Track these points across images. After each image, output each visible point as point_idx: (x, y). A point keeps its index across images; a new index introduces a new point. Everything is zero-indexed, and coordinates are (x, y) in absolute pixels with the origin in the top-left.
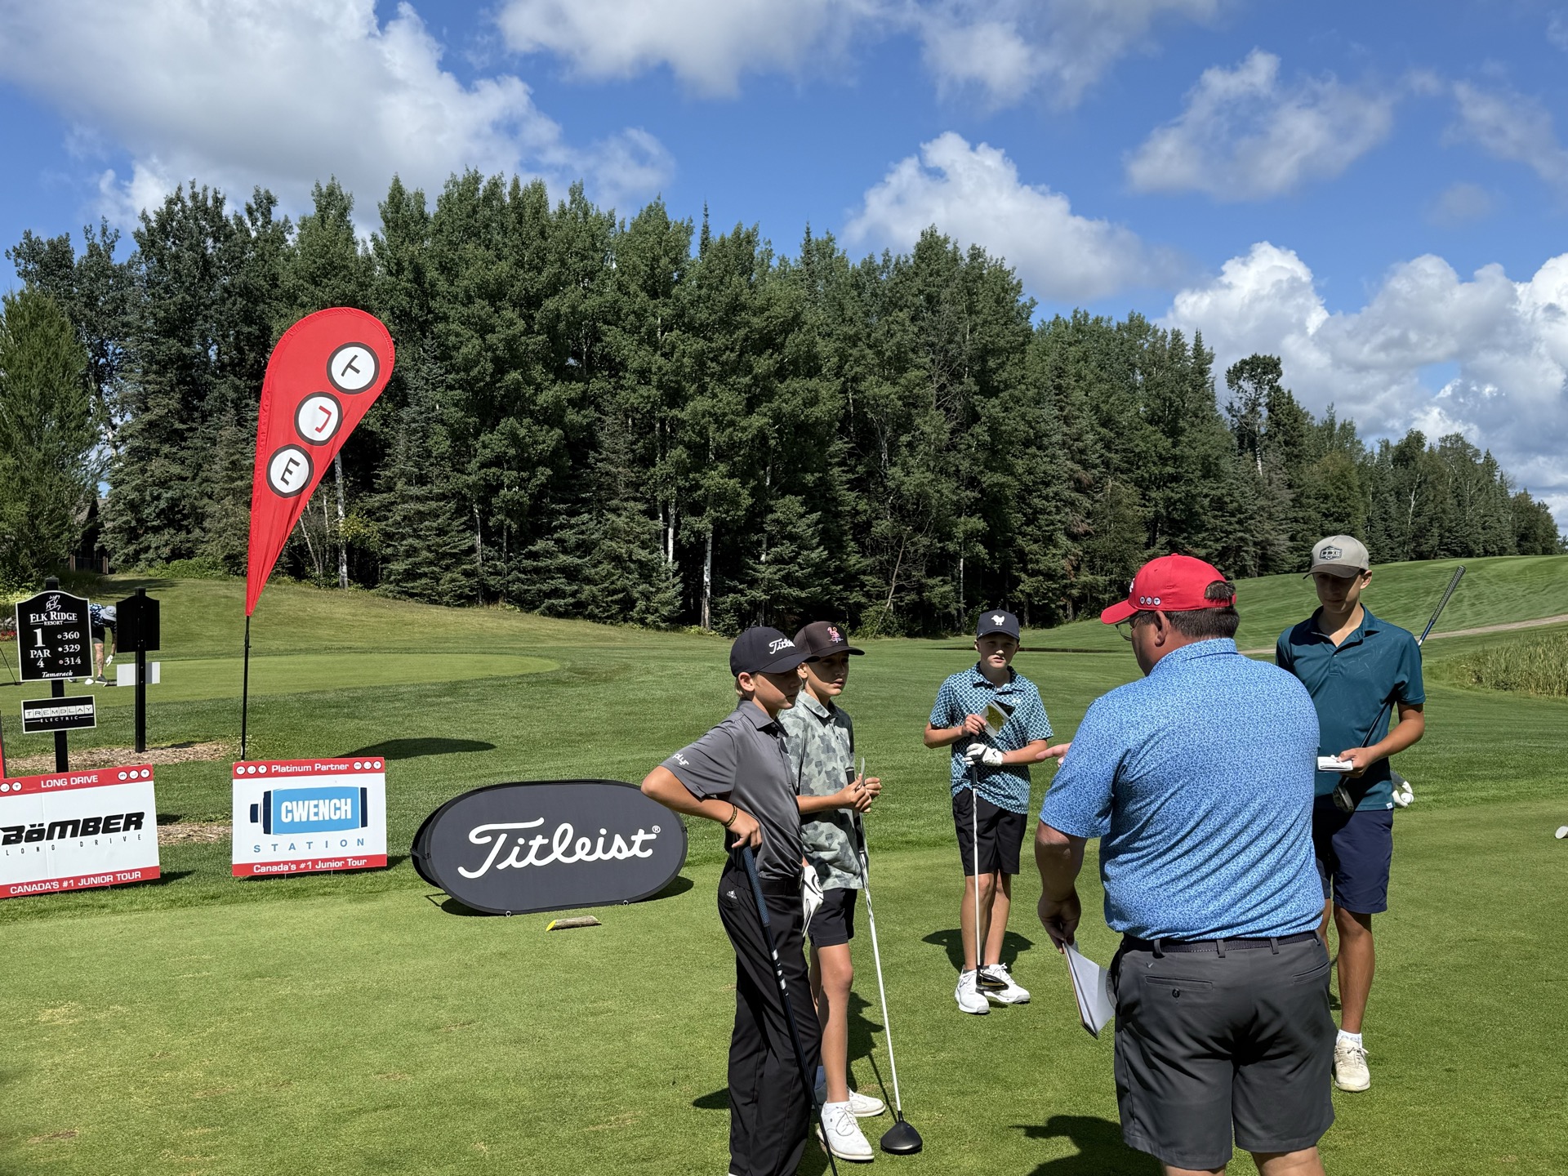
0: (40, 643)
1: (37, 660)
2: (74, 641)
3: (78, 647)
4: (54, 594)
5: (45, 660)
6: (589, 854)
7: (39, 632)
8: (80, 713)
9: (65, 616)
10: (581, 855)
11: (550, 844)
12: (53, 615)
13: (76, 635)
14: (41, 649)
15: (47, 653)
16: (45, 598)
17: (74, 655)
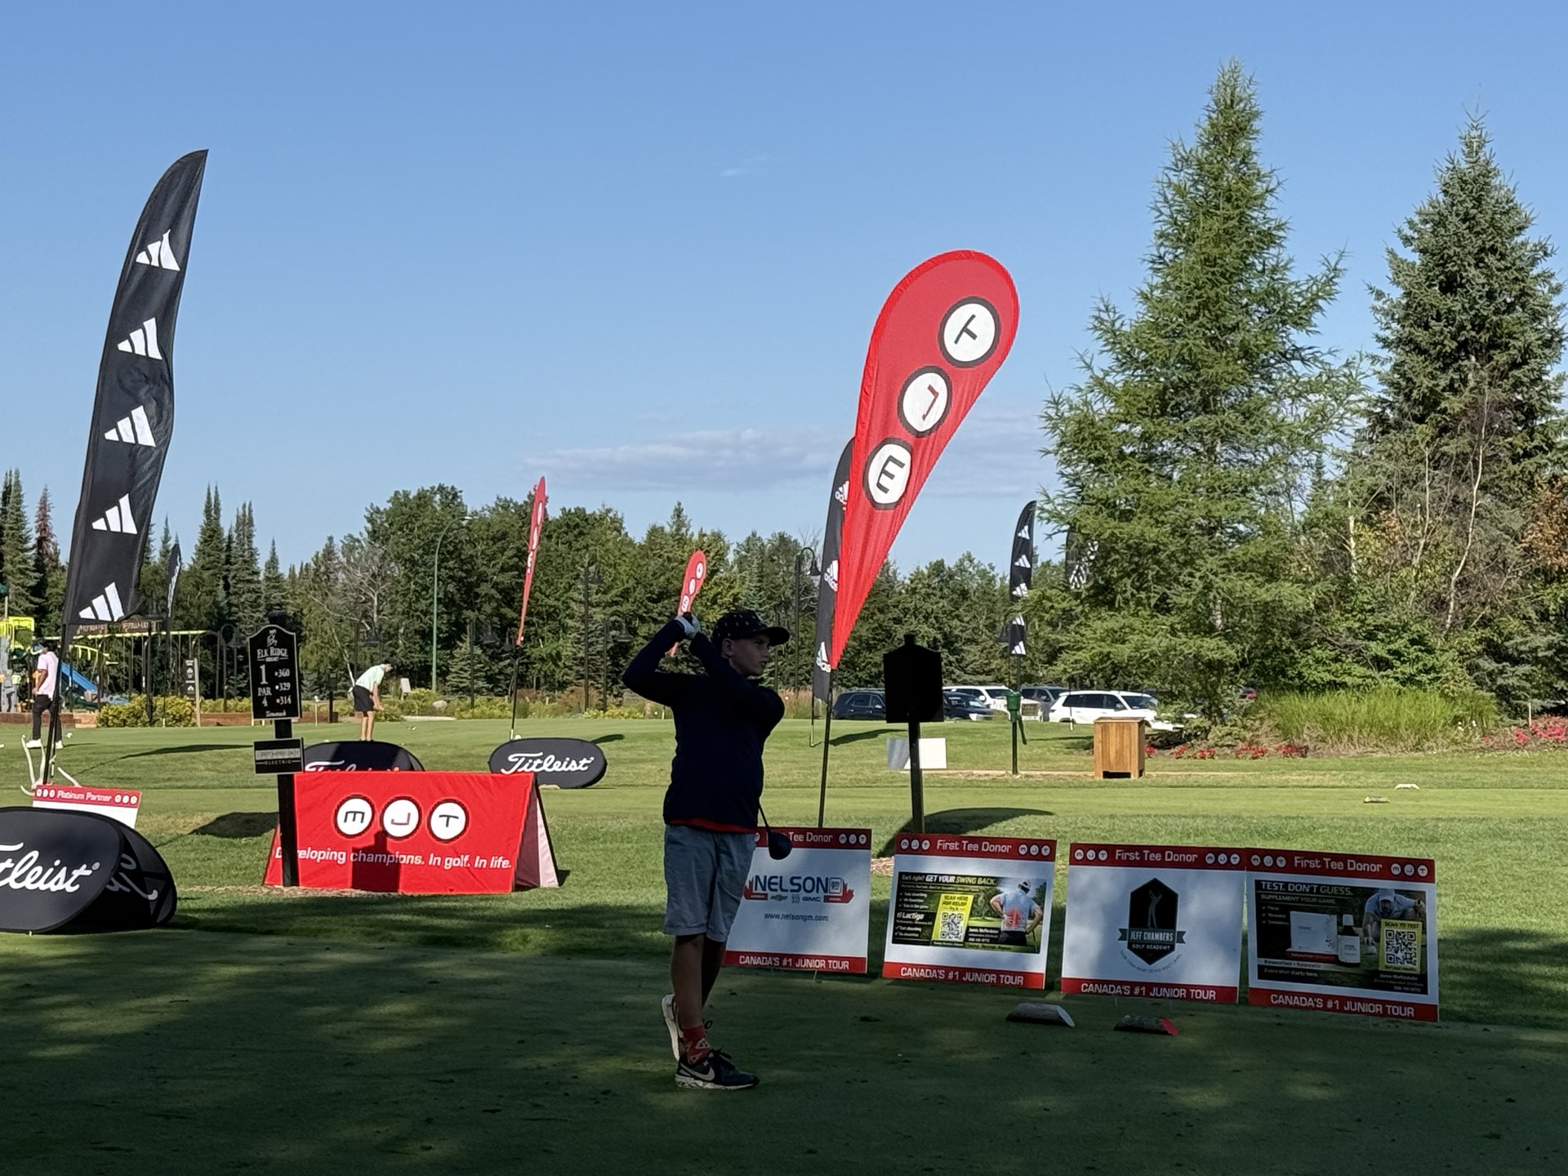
0: (264, 682)
1: (262, 698)
2: (284, 680)
3: (288, 685)
4: (272, 628)
5: (268, 698)
6: (33, 883)
7: (263, 667)
8: (292, 756)
9: (280, 652)
10: (28, 883)
11: (12, 869)
12: (272, 650)
13: (285, 673)
14: (265, 686)
15: (268, 692)
16: (266, 633)
17: (285, 694)
